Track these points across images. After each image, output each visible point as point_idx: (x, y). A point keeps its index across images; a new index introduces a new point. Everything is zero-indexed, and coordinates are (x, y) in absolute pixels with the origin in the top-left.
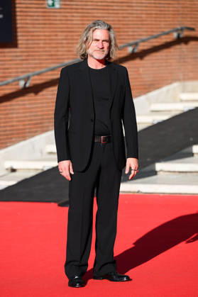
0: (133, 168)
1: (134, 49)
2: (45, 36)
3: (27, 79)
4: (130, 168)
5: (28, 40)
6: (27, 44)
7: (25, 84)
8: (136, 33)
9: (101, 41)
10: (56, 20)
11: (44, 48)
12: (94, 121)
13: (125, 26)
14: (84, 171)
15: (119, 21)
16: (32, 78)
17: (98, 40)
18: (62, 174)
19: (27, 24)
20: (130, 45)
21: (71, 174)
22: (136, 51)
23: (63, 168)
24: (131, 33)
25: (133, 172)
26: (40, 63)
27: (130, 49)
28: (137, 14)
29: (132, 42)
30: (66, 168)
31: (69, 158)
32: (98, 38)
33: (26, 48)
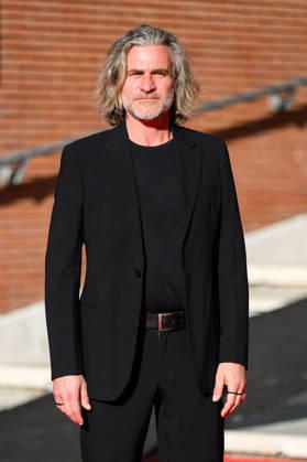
0: (231, 389)
1: (284, 102)
2: (66, 59)
3: (17, 164)
4: (225, 388)
5: (23, 67)
6: (22, 78)
7: (13, 176)
8: (289, 63)
9: (147, 74)
10: (94, 22)
11: (63, 88)
12: (142, 274)
13: (266, 45)
14: (120, 402)
15: (251, 30)
16: (29, 163)
17: (140, 73)
18: (62, 408)
19: (24, 28)
20: (276, 91)
21: (83, 411)
22: (290, 106)
23: (64, 394)
24: (277, 63)
25: (230, 397)
26: (53, 127)
27: (274, 102)
28: (295, 15)
29: (279, 83)
30: (71, 394)
31: (79, 369)
32: (140, 68)
33: (21, 87)
